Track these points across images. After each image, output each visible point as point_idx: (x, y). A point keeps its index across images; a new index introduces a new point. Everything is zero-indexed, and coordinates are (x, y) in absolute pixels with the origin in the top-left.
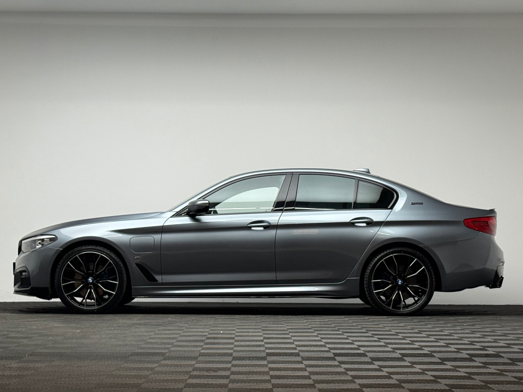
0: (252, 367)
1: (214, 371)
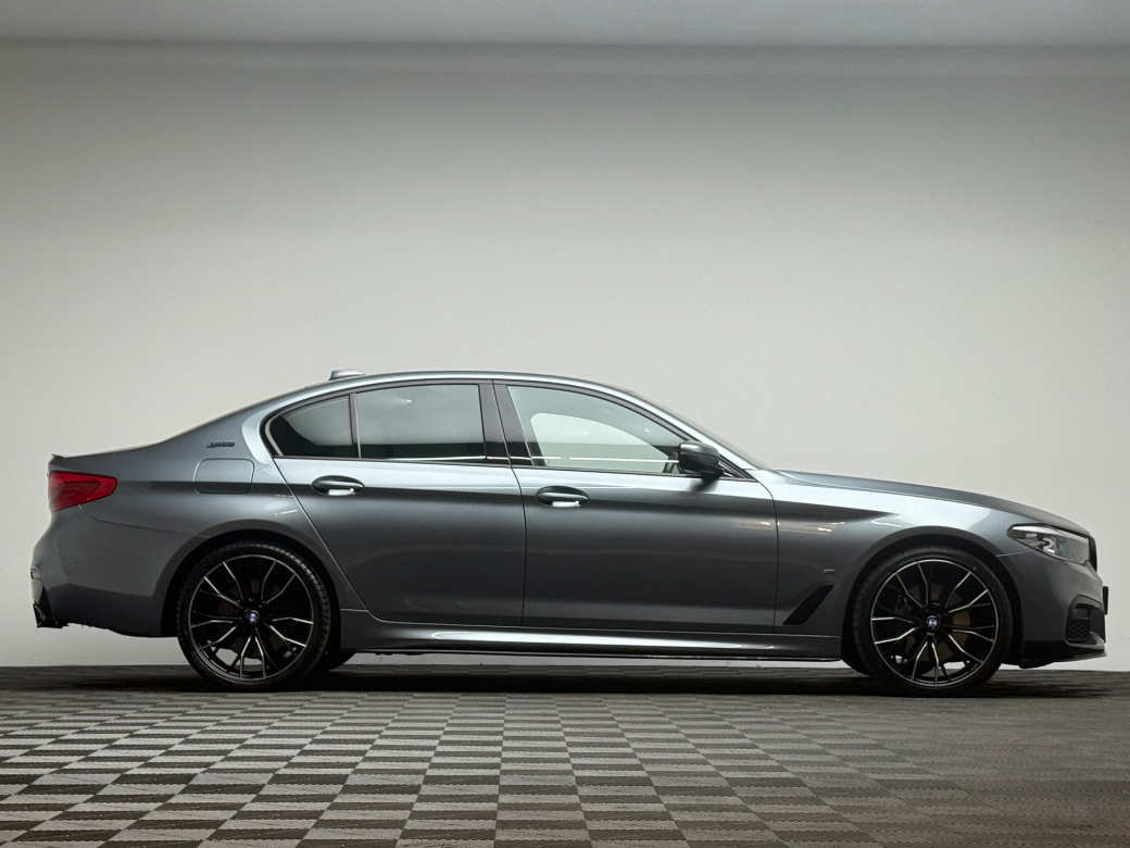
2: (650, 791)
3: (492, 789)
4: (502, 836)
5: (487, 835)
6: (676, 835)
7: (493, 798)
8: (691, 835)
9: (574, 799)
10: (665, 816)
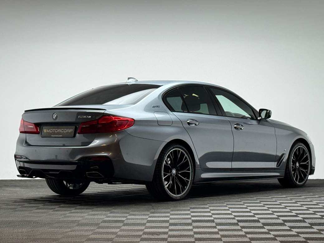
0: (182, 231)
1: (157, 235)
2: (214, 224)
3: (167, 224)
4: (170, 239)
5: (165, 239)
6: (219, 239)
7: (167, 227)
8: (224, 239)
9: (191, 227)
10: (217, 233)
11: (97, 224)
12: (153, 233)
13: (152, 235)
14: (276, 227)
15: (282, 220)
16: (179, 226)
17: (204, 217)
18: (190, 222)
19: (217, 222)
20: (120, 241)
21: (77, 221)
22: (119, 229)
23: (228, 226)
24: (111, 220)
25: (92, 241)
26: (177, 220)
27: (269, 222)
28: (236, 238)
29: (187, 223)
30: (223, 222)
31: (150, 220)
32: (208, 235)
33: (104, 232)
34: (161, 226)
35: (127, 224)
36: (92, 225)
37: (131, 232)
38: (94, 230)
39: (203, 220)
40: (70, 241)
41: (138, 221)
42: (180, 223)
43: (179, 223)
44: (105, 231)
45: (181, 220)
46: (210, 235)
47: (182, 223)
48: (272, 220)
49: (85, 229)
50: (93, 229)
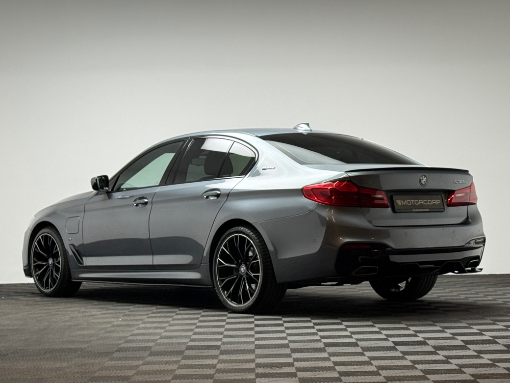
0: (315, 361)
1: (278, 368)
11: (180, 353)
12: (271, 366)
13: (271, 368)
14: (454, 351)
15: (461, 340)
16: (307, 354)
17: (340, 338)
18: (322, 347)
19: (363, 346)
20: (225, 378)
21: (147, 348)
22: (216, 359)
23: (382, 352)
24: (200, 346)
25: (182, 380)
26: (300, 344)
27: (443, 345)
28: (401, 371)
29: (317, 348)
30: (372, 346)
31: (259, 345)
32: (356, 367)
33: (195, 365)
34: (278, 353)
35: (225, 351)
36: (172, 353)
37: (237, 364)
38: (180, 362)
39: (340, 343)
40: (148, 380)
41: (243, 347)
42: (307, 349)
43: (304, 348)
44: (197, 363)
45: (306, 343)
46: (359, 366)
47: (310, 349)
48: (446, 341)
49: (164, 360)
50: (176, 361)
